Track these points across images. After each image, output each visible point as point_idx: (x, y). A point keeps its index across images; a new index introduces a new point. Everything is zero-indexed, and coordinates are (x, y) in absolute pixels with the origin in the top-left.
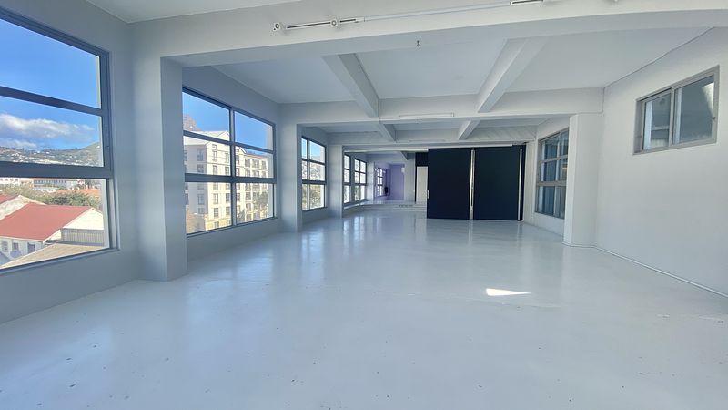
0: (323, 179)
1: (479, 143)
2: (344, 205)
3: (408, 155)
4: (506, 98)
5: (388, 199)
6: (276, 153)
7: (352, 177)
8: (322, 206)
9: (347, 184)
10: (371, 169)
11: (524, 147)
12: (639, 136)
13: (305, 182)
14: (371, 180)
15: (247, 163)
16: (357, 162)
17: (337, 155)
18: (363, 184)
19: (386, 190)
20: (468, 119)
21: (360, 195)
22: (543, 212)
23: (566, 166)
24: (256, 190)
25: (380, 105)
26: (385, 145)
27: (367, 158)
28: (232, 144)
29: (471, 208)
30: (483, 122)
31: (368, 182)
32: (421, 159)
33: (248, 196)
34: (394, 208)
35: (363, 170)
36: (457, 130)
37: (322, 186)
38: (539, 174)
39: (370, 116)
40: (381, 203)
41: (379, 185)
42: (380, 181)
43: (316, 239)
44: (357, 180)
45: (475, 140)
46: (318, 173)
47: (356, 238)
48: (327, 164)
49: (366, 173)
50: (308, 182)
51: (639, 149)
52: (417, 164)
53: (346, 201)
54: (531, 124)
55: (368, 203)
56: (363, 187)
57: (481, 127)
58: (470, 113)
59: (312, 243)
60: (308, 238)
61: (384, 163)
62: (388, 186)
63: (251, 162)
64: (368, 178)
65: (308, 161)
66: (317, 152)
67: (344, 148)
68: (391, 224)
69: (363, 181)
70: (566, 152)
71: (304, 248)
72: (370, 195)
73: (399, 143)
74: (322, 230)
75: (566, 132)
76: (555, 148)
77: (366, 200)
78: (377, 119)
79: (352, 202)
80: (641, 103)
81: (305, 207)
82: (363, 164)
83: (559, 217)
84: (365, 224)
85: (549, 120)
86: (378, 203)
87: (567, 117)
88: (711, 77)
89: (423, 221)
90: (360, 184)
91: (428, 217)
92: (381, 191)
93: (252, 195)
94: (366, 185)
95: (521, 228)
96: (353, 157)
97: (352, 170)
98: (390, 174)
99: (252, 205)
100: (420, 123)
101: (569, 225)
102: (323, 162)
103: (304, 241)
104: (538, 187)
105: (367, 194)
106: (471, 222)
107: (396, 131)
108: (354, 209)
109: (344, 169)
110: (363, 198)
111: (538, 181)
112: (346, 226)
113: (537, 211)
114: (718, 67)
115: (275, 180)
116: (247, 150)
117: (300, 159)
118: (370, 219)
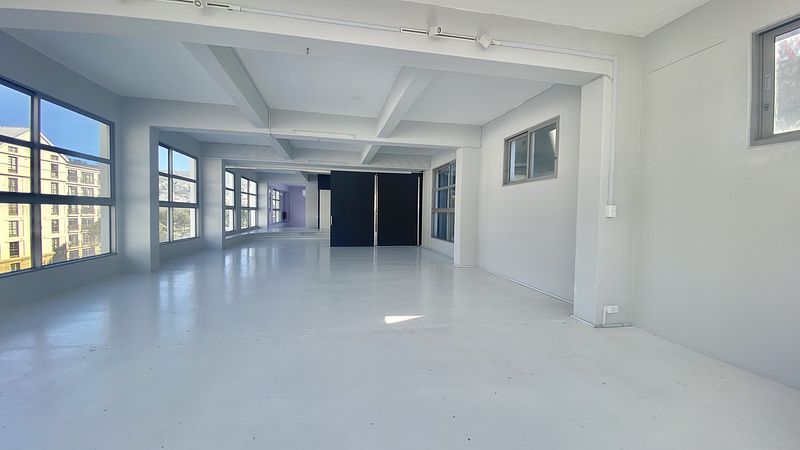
0: (193, 200)
1: (382, 169)
2: (225, 234)
3: (309, 177)
4: (403, 126)
5: (287, 226)
6: (115, 162)
7: (237, 199)
8: (193, 235)
9: (229, 208)
10: (264, 190)
11: (421, 175)
12: (507, 171)
13: (163, 204)
14: (264, 203)
15: (72, 176)
16: (244, 181)
17: (214, 171)
18: (253, 209)
19: (284, 216)
20: (369, 142)
21: (249, 222)
22: (438, 237)
23: (454, 194)
24: (88, 216)
25: (270, 114)
26: (278, 162)
27: (259, 177)
28: (35, 146)
29: (376, 234)
30: (383, 147)
31: (261, 205)
32: (324, 181)
33: (73, 224)
34: (294, 236)
35: (253, 190)
36: (359, 154)
37: (192, 210)
38: (434, 202)
39: (257, 126)
40: (278, 230)
41: (275, 210)
42: (276, 205)
43: (184, 281)
44: (244, 203)
45: (378, 165)
46: (186, 193)
47: (244, 274)
48: (200, 182)
49: (257, 195)
50: (170, 204)
51: (507, 181)
52: (321, 187)
53: (230, 228)
54: (426, 153)
55: (260, 231)
56: (253, 212)
57: (382, 153)
58: (370, 137)
59: (176, 285)
60: (171, 280)
61: (280, 184)
62: (287, 211)
63: (79, 175)
64: (261, 201)
65: (170, 176)
66: (185, 165)
67: (225, 162)
68: (290, 255)
69: (253, 204)
70: (454, 183)
71: (163, 294)
72: (263, 221)
73: (297, 161)
74: (193, 267)
75: (453, 164)
76: (445, 176)
77: (257, 227)
78: (267, 131)
79: (238, 229)
80: (508, 141)
81: (164, 237)
82: (253, 185)
83: (450, 241)
84: (257, 257)
85: (442, 151)
86: (274, 230)
87: (453, 150)
88: (553, 124)
89: (326, 250)
90: (249, 208)
91: (331, 245)
92: (277, 216)
93: (80, 222)
94: (257, 209)
95: (420, 253)
96: (238, 175)
97: (237, 191)
98: (289, 197)
99: (80, 238)
100: (319, 141)
101: (457, 248)
102: (193, 177)
103: (164, 284)
104: (433, 213)
105: (258, 220)
106: (375, 249)
107: (292, 148)
108: (238, 239)
109: (224, 189)
110: (253, 224)
111: (433, 208)
112: (228, 260)
113: (433, 236)
114: (559, 117)
115: (115, 200)
116: (72, 158)
117: (155, 174)
118: (263, 251)
